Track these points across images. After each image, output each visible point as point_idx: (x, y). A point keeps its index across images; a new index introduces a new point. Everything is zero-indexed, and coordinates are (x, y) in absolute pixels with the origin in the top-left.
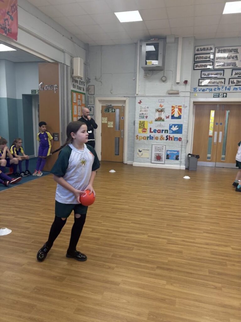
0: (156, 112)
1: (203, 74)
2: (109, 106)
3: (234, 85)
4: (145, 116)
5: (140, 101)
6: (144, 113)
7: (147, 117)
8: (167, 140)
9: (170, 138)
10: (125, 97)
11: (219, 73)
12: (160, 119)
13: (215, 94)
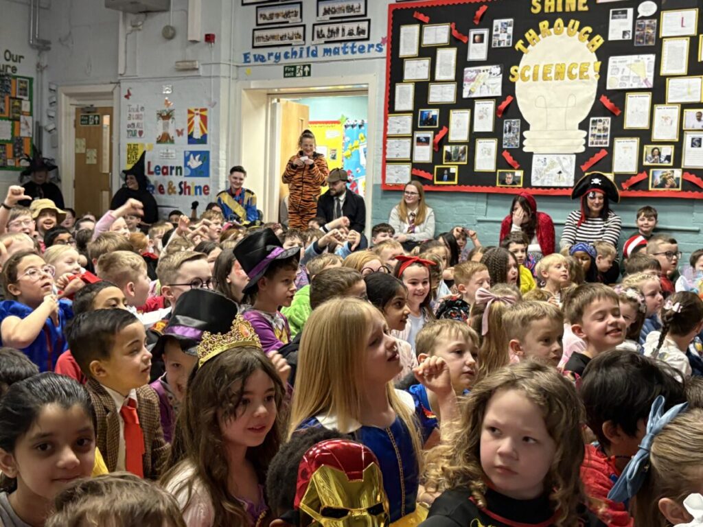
0: (158, 119)
1: (261, 15)
2: (88, 107)
3: (323, 40)
4: (138, 130)
5: (128, 91)
6: (136, 122)
7: (141, 133)
8: (180, 193)
9: (186, 187)
10: (111, 83)
11: (292, 12)
12: (165, 139)
13: (286, 69)
